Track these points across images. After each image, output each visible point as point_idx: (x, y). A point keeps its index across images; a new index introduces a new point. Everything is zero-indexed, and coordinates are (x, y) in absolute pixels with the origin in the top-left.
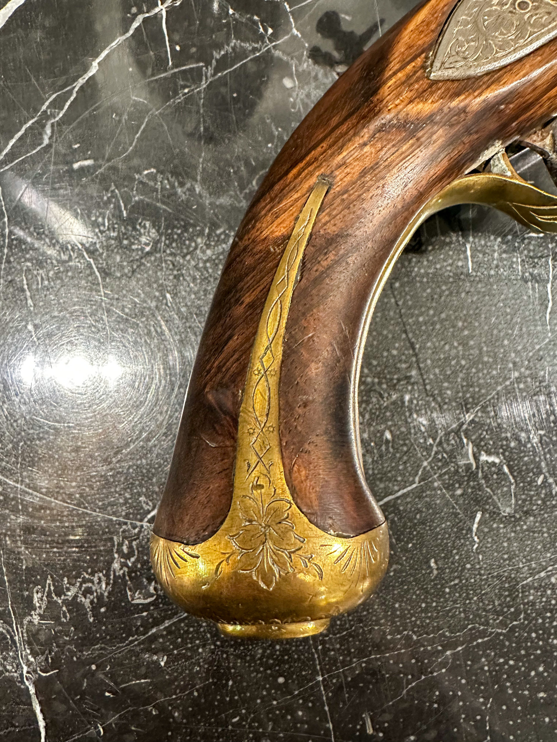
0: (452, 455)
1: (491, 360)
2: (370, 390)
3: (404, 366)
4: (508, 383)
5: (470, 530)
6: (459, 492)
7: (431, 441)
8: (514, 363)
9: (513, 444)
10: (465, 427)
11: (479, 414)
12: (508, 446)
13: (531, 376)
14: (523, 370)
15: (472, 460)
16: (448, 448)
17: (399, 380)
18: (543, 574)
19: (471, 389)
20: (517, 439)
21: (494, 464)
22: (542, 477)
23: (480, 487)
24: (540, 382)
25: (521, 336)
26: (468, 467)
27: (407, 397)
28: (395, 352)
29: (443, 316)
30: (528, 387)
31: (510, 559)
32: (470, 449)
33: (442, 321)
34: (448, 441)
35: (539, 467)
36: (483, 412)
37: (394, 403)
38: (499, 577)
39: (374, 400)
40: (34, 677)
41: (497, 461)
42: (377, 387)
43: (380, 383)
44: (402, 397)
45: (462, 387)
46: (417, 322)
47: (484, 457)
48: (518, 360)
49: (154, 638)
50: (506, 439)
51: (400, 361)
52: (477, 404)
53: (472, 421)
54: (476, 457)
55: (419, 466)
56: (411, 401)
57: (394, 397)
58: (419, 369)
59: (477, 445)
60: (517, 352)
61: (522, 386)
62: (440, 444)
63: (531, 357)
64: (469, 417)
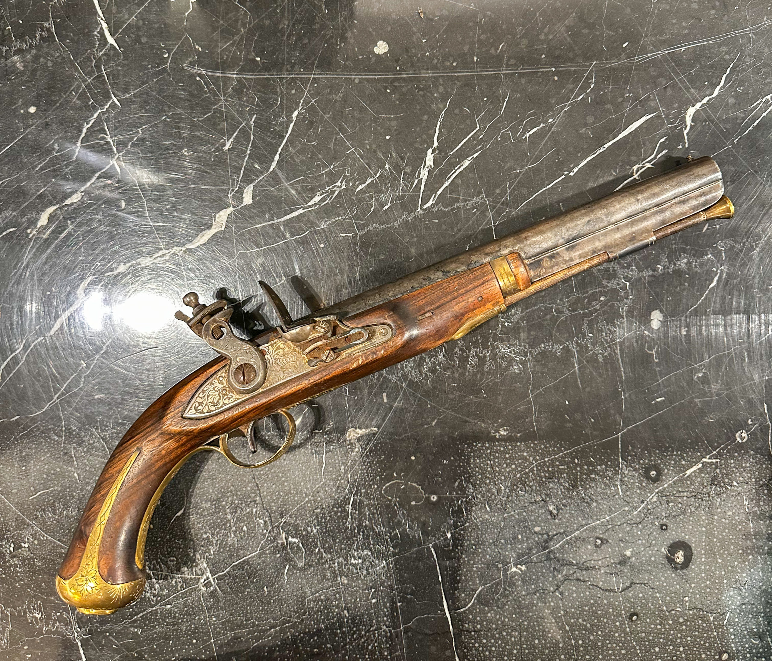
0: (275, 538)
2: (237, 507)
3: (253, 495)
5: (283, 574)
6: (278, 555)
7: (265, 531)
8: (306, 494)
9: (304, 533)
10: (282, 524)
11: (289, 519)
12: (302, 534)
13: (314, 500)
14: (310, 497)
15: (284, 540)
16: (274, 535)
17: (251, 502)
18: (317, 594)
20: (306, 530)
21: (295, 543)
22: (318, 549)
23: (288, 554)
24: (318, 503)
25: (310, 481)
26: (283, 544)
27: (254, 510)
28: (249, 488)
29: (272, 471)
30: (312, 506)
31: (302, 587)
32: (283, 535)
33: (272, 473)
34: (273, 531)
35: (316, 544)
36: (290, 517)
37: (248, 513)
38: (296, 595)
39: (239, 511)
40: (80, 638)
41: (297, 541)
42: (240, 505)
43: (242, 503)
44: (252, 510)
45: (281, 505)
46: (260, 474)
47: (290, 539)
49: (136, 621)
50: (301, 530)
51: (251, 493)
52: (287, 514)
54: (287, 539)
55: (260, 543)
56: (256, 512)
57: (248, 510)
58: (261, 496)
59: (287, 533)
60: (307, 489)
61: (309, 505)
62: (270, 532)
63: (314, 491)
64: (284, 520)
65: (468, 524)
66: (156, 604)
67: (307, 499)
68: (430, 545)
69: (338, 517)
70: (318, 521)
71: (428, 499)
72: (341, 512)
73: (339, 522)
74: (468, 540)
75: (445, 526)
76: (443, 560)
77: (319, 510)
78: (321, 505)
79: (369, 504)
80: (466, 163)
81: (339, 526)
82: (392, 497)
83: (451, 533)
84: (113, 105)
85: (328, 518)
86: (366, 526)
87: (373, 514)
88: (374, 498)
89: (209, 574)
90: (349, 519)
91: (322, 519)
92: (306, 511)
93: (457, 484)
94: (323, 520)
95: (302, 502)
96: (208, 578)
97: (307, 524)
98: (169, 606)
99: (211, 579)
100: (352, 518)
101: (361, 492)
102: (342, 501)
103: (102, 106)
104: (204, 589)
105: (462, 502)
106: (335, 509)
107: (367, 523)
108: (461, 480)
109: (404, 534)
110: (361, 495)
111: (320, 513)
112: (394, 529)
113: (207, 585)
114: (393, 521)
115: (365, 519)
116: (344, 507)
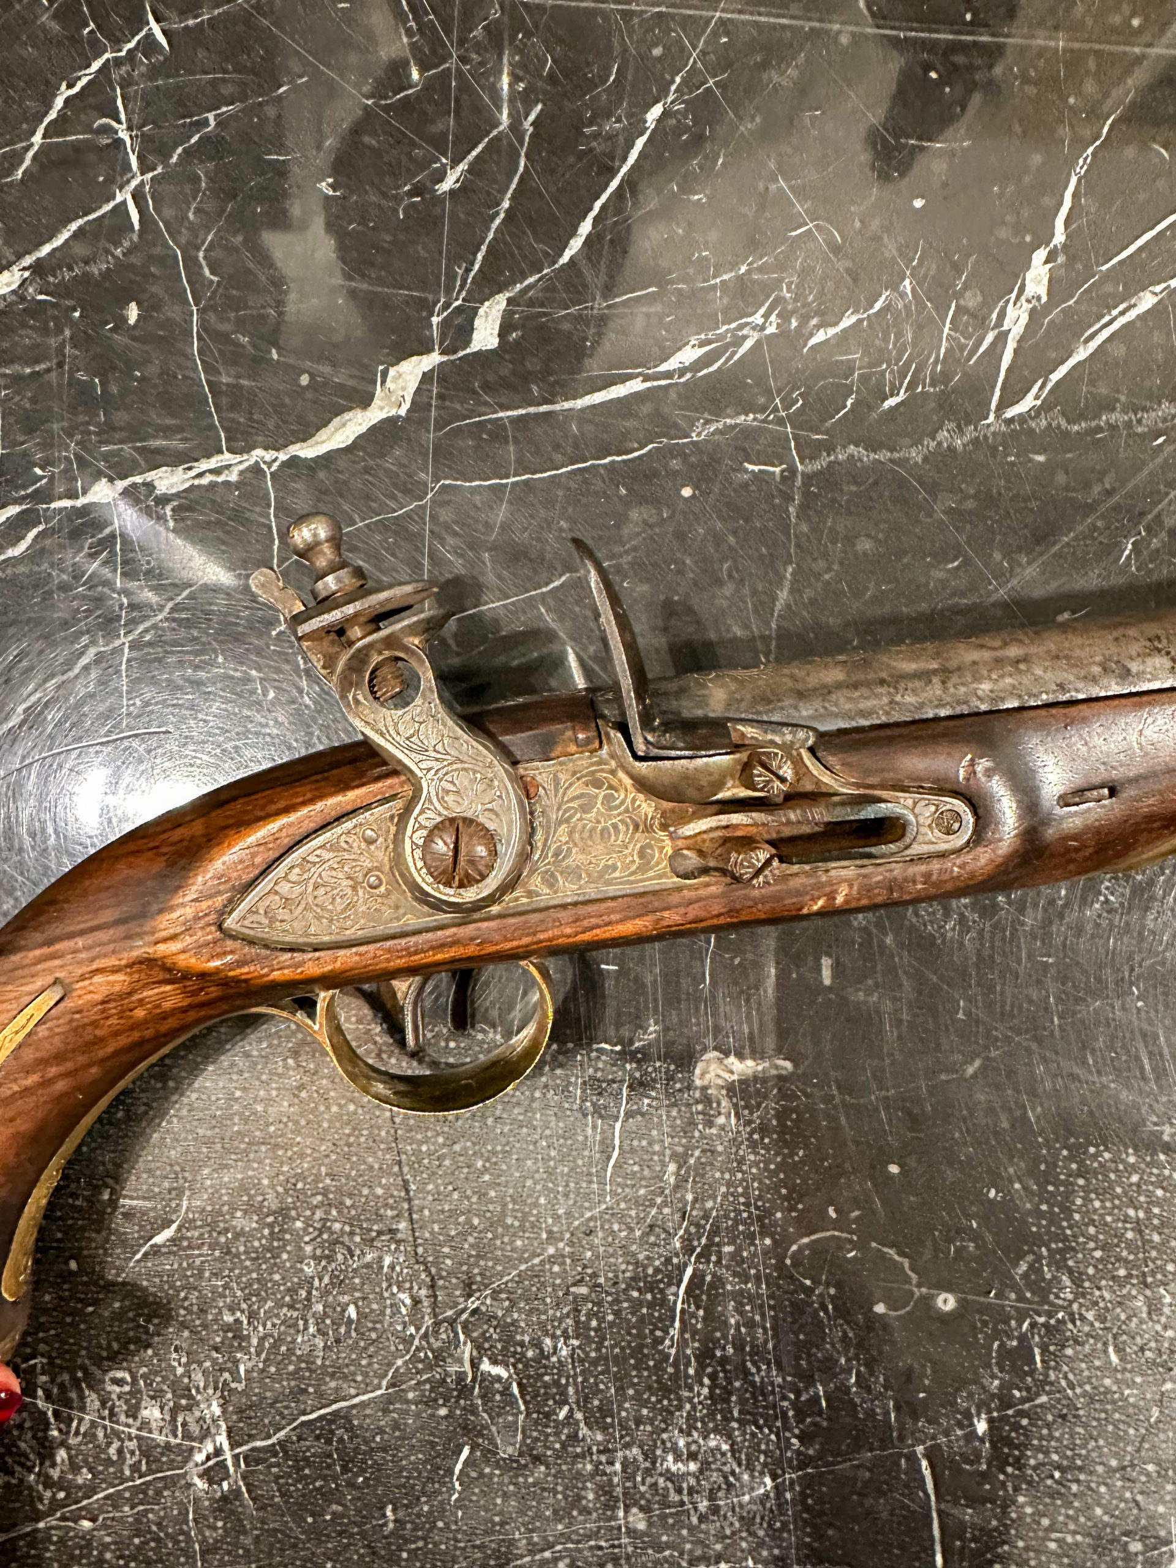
0: (439, 1356)
1: (517, 1224)
2: (337, 1242)
3: (389, 1213)
4: (536, 1261)
5: (450, 1472)
6: (443, 1412)
7: (412, 1330)
8: (550, 1232)
9: (530, 1354)
10: (464, 1316)
11: (488, 1302)
12: (523, 1354)
13: (572, 1255)
14: (561, 1245)
15: (467, 1367)
16: (437, 1345)
17: (380, 1233)
18: (547, 1554)
19: (482, 1263)
20: (537, 1344)
21: (499, 1379)
22: (566, 1408)
23: (474, 1411)
24: (585, 1267)
25: (566, 1195)
26: (461, 1377)
27: (387, 1260)
28: (379, 1191)
29: (457, 1148)
30: (565, 1271)
31: (502, 1524)
32: (467, 1351)
33: (454, 1156)
34: (436, 1332)
35: (563, 1393)
36: (494, 1299)
37: (368, 1266)
38: (482, 1547)
39: (340, 1257)
41: (505, 1375)
42: (346, 1239)
43: (352, 1234)
44: (380, 1259)
45: (470, 1256)
46: (417, 1153)
47: (486, 1366)
48: (555, 1229)
50: (522, 1344)
51: (386, 1205)
52: (486, 1286)
53: (475, 1311)
54: (475, 1365)
55: (390, 1365)
56: (392, 1267)
57: (369, 1258)
58: (411, 1220)
59: (479, 1347)
60: (556, 1218)
61: (556, 1268)
62: (425, 1336)
63: (577, 1228)
64: (473, 1304)
65: (1044, 1399)
66: (51, 1512)
67: (551, 1251)
68: (920, 1449)
69: (642, 1319)
70: (577, 1322)
71: (927, 1302)
72: (651, 1305)
73: (641, 1336)
74: (1039, 1449)
75: (971, 1395)
76: (956, 1503)
77: (583, 1290)
78: (595, 1275)
79: (741, 1292)
80: (1147, 301)
81: (641, 1346)
82: (816, 1282)
83: (990, 1421)
84: (149, 44)
85: (610, 1318)
86: (724, 1361)
87: (751, 1325)
88: (758, 1278)
89: (222, 1440)
90: (675, 1332)
91: (589, 1319)
92: (543, 1284)
93: (1023, 1267)
94: (594, 1323)
95: (535, 1255)
96: (218, 1452)
97: (542, 1325)
98: (86, 1524)
99: (228, 1456)
100: (683, 1331)
101: (719, 1254)
102: (657, 1270)
103: (117, 43)
104: (201, 1484)
105: (1033, 1325)
106: (635, 1294)
107: (730, 1350)
108: (1039, 1258)
109: (839, 1398)
110: (718, 1262)
111: (585, 1299)
112: (810, 1381)
113: (214, 1473)
114: (809, 1355)
115: (725, 1336)
116: (662, 1291)
